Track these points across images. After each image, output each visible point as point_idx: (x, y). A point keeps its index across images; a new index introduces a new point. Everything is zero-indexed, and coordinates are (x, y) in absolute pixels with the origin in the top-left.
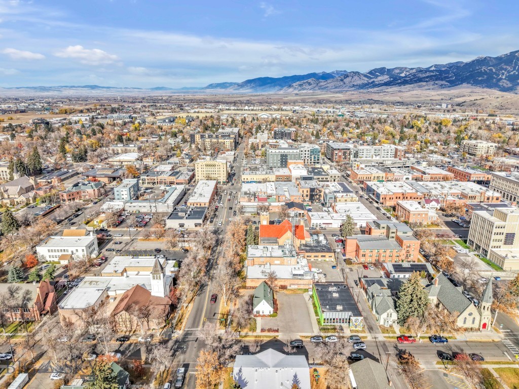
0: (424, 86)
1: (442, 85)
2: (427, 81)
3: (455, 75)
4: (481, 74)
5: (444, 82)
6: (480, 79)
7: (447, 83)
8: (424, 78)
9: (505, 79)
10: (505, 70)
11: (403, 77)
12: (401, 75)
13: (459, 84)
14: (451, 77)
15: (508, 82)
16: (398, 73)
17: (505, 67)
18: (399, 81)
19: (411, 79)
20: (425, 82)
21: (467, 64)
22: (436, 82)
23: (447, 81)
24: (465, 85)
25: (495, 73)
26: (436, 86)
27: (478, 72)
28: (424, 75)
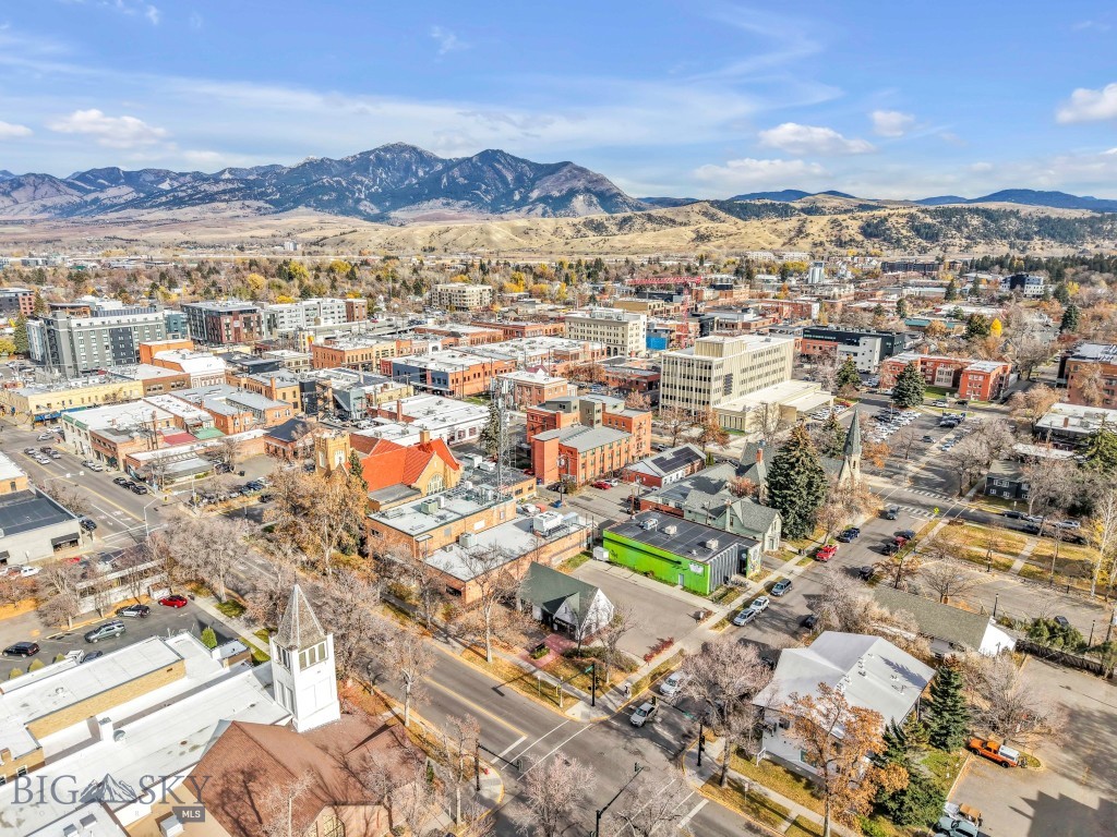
0: (224, 210)
1: (259, 209)
2: (227, 201)
3: (279, 190)
4: (325, 189)
5: (261, 203)
6: (326, 198)
7: (267, 206)
8: (217, 193)
9: (365, 199)
10: (362, 183)
11: (168, 192)
12: (160, 186)
13: (292, 208)
14: (271, 194)
15: (372, 206)
16: (152, 182)
17: (360, 178)
18: (164, 199)
19: (190, 196)
20: (222, 201)
21: (292, 170)
22: (247, 203)
23: (267, 202)
24: (302, 209)
25: (347, 189)
26: (249, 210)
27: (319, 186)
28: (215, 189)
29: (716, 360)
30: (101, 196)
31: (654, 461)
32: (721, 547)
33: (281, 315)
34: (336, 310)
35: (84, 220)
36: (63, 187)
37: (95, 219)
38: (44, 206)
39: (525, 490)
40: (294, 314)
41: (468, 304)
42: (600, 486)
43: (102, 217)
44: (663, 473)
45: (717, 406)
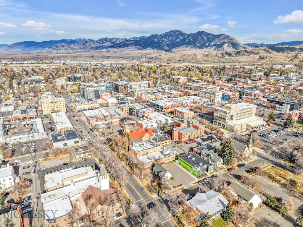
0: (130, 49)
1: (139, 48)
2: (131, 46)
3: (144, 43)
4: (155, 43)
5: (139, 47)
6: (155, 45)
7: (141, 47)
8: (129, 44)
9: (165, 45)
10: (165, 41)
11: (118, 44)
12: (117, 42)
13: (147, 48)
14: (142, 44)
15: (167, 47)
16: (115, 41)
17: (164, 40)
18: (117, 46)
19: (123, 45)
20: (130, 46)
21: (148, 38)
22: (136, 47)
23: (141, 46)
24: (149, 48)
25: (161, 43)
26: (136, 49)
27: (154, 42)
28: (129, 43)
29: (228, 111)
30: (104, 45)
31: (201, 139)
32: (203, 165)
33: (133, 85)
34: (146, 84)
35: (99, 51)
36: (96, 43)
37: (102, 51)
38: (91, 47)
39: (168, 142)
40: (136, 85)
41: (180, 82)
42: (187, 143)
43: (103, 50)
44: (202, 142)
45: (227, 123)
